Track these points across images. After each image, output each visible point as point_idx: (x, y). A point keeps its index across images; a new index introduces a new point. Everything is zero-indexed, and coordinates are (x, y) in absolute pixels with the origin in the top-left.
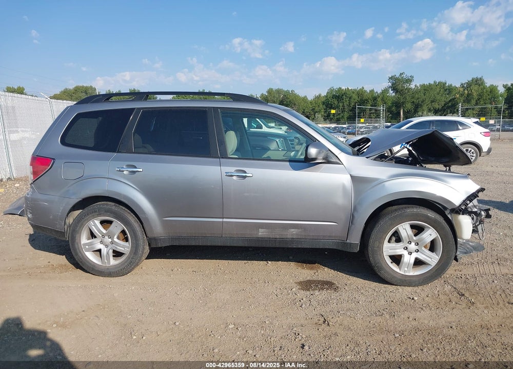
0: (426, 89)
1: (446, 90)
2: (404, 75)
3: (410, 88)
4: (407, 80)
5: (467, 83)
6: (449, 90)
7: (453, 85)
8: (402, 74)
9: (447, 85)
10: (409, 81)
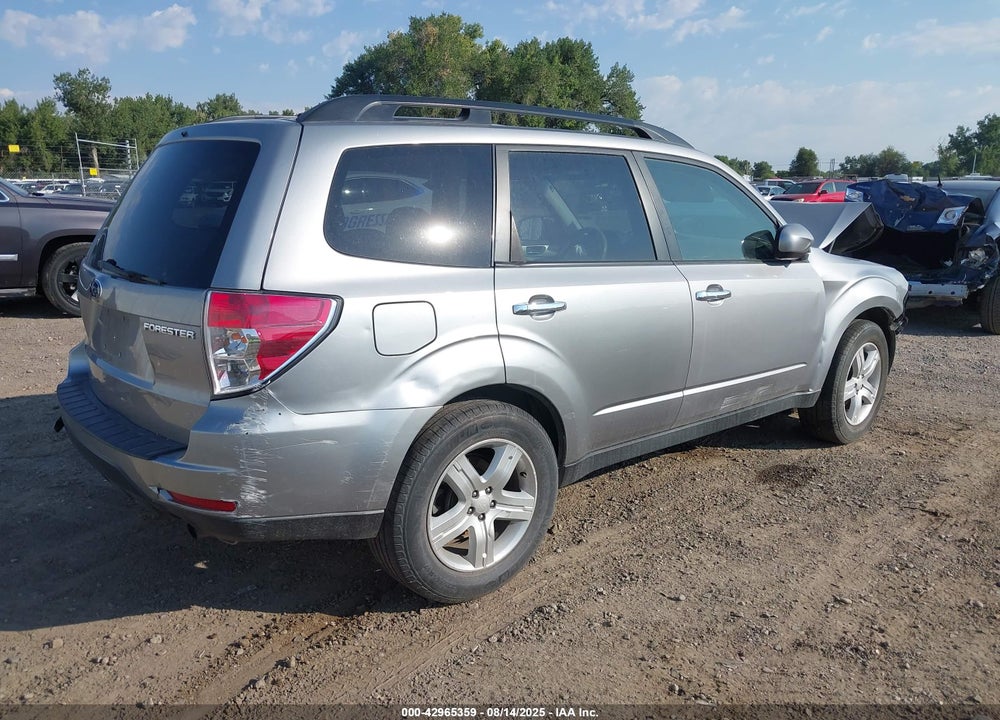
0: (134, 109)
1: (172, 114)
2: (90, 76)
3: (105, 105)
4: (95, 87)
5: (209, 104)
6: (179, 114)
7: (185, 106)
8: (84, 72)
9: (174, 104)
10: (102, 88)
